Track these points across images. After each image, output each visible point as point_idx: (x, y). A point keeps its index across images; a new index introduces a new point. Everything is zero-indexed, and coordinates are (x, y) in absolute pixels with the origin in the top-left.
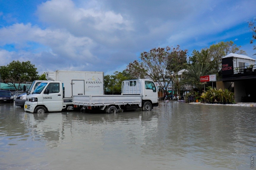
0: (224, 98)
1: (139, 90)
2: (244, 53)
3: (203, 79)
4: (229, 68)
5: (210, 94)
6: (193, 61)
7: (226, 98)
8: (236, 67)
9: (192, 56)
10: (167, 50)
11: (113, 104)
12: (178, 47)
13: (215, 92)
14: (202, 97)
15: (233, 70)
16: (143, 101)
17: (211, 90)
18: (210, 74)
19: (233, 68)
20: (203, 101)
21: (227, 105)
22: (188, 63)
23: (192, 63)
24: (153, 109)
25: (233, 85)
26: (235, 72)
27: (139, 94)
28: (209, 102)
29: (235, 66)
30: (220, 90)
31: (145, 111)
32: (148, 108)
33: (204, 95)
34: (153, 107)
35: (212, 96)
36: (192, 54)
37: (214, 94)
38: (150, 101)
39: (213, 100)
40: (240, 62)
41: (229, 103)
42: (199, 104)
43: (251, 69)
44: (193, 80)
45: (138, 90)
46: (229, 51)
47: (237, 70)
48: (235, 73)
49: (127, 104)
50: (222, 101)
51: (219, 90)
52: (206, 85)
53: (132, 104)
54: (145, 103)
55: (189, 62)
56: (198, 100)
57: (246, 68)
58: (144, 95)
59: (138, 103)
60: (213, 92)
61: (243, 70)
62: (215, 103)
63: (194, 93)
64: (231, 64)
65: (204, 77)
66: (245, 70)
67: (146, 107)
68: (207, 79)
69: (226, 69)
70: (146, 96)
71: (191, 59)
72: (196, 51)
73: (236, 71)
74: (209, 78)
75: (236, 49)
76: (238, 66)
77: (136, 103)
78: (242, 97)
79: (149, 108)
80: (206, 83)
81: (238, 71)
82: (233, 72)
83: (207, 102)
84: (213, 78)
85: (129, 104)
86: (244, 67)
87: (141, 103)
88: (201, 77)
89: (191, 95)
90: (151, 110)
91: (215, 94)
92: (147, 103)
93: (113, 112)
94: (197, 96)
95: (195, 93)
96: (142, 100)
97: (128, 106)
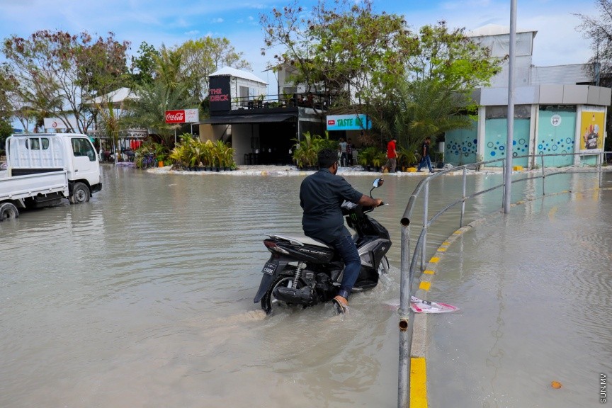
0: (217, 159)
1: (59, 159)
2: (247, 66)
3: (172, 117)
4: (222, 98)
5: (190, 152)
6: (141, 68)
7: (221, 160)
8: (235, 96)
9: (138, 56)
10: (84, 42)
11: (7, 198)
12: (110, 35)
13: (199, 146)
14: (173, 157)
15: (229, 103)
16: (72, 184)
17: (190, 143)
18: (186, 106)
19: (229, 98)
20: (177, 165)
21: (223, 173)
22: (130, 72)
23: (139, 73)
24: (91, 196)
25: (229, 132)
26: (235, 106)
27: (62, 170)
28: (189, 167)
29: (233, 94)
30: (209, 143)
31: (76, 203)
32: (81, 197)
33: (176, 153)
34: (91, 192)
35: (193, 155)
36: (139, 52)
37: (198, 150)
38: (84, 181)
39: (197, 163)
40: (243, 87)
41: (225, 169)
42: (169, 172)
43: (260, 102)
44: (151, 120)
45: (55, 159)
46: (221, 59)
47: (237, 102)
48: (233, 108)
49: (39, 195)
50: (214, 165)
51: (207, 143)
52: (179, 132)
53: (48, 192)
54: (76, 186)
55: (132, 70)
56: (162, 162)
57: (251, 99)
58: (71, 170)
59: (61, 190)
60: (194, 147)
61: (246, 104)
62: (200, 169)
63: (153, 147)
64: (227, 90)
65: (173, 113)
66: (251, 103)
67: (78, 195)
68: (181, 118)
69: (217, 98)
70: (76, 171)
71: (137, 63)
72: (147, 45)
73: (235, 104)
74: (184, 116)
75: (234, 57)
76: (239, 96)
77: (57, 191)
78: (245, 155)
79: (84, 198)
80: (178, 126)
81: (239, 104)
82: (230, 106)
83: (185, 169)
84: (192, 116)
85: (43, 193)
86: (248, 97)
87: (67, 188)
88: (167, 113)
89: (146, 152)
90: (88, 201)
91: (201, 151)
92: (78, 187)
93: (8, 216)
94: (159, 154)
95: (156, 147)
96: (69, 181)
97: (40, 198)
